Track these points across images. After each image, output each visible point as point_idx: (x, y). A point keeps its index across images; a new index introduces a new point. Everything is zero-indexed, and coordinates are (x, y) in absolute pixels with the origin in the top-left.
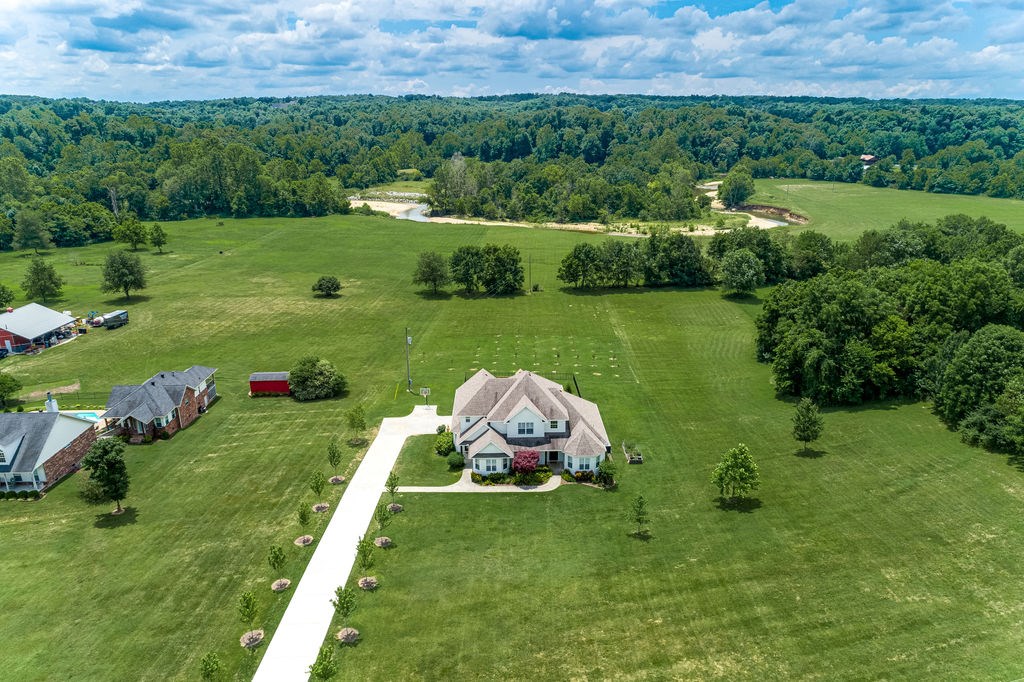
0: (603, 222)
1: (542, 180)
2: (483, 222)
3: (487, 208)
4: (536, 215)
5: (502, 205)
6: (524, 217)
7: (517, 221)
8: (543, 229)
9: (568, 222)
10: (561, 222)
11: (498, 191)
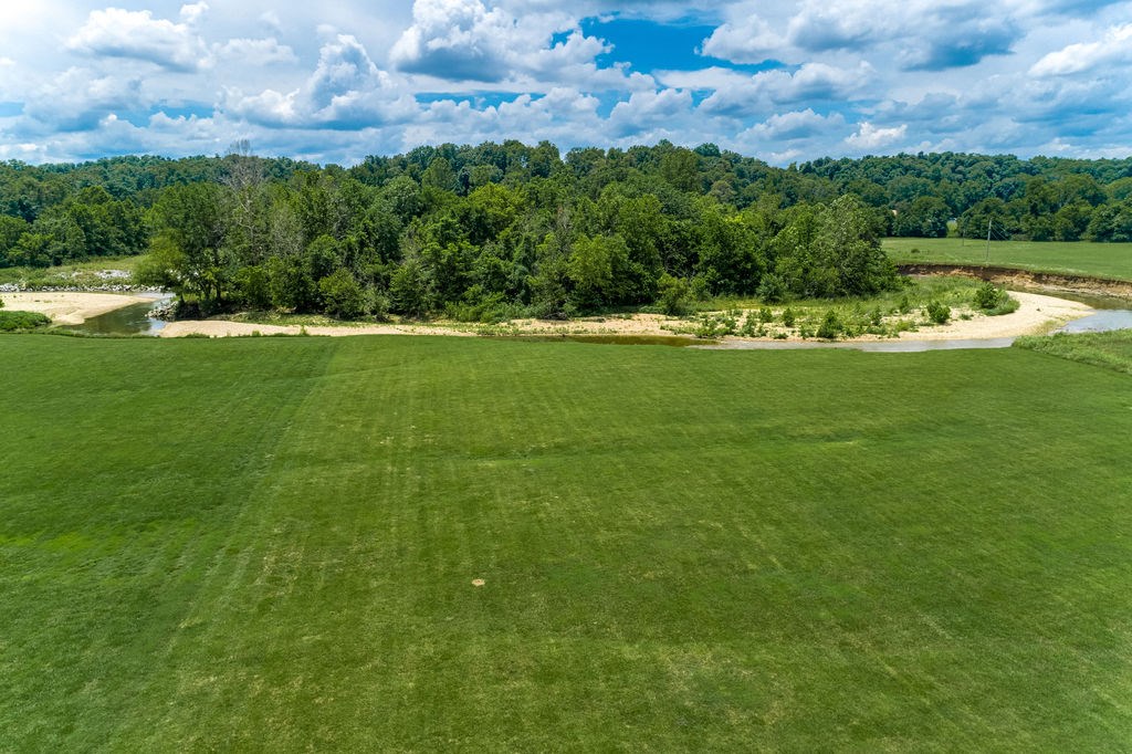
0: (673, 311)
1: (474, 216)
2: (321, 328)
3: (331, 286)
4: (476, 300)
5: (376, 278)
6: (440, 306)
7: (424, 319)
8: (505, 338)
9: (572, 316)
10: (554, 314)
11: (362, 244)
